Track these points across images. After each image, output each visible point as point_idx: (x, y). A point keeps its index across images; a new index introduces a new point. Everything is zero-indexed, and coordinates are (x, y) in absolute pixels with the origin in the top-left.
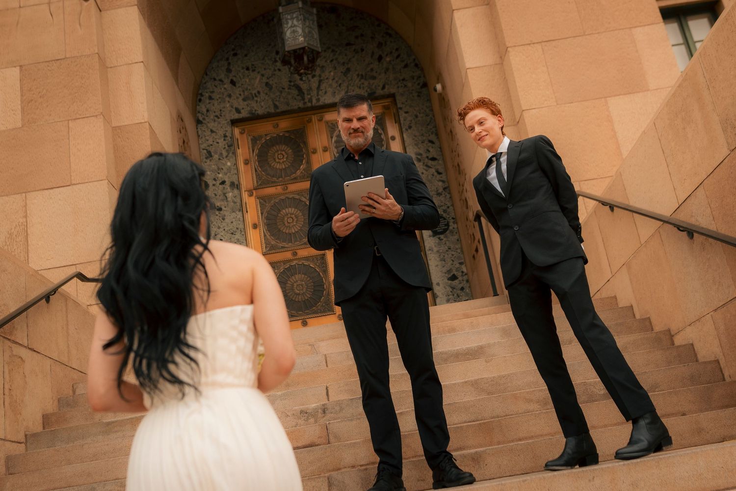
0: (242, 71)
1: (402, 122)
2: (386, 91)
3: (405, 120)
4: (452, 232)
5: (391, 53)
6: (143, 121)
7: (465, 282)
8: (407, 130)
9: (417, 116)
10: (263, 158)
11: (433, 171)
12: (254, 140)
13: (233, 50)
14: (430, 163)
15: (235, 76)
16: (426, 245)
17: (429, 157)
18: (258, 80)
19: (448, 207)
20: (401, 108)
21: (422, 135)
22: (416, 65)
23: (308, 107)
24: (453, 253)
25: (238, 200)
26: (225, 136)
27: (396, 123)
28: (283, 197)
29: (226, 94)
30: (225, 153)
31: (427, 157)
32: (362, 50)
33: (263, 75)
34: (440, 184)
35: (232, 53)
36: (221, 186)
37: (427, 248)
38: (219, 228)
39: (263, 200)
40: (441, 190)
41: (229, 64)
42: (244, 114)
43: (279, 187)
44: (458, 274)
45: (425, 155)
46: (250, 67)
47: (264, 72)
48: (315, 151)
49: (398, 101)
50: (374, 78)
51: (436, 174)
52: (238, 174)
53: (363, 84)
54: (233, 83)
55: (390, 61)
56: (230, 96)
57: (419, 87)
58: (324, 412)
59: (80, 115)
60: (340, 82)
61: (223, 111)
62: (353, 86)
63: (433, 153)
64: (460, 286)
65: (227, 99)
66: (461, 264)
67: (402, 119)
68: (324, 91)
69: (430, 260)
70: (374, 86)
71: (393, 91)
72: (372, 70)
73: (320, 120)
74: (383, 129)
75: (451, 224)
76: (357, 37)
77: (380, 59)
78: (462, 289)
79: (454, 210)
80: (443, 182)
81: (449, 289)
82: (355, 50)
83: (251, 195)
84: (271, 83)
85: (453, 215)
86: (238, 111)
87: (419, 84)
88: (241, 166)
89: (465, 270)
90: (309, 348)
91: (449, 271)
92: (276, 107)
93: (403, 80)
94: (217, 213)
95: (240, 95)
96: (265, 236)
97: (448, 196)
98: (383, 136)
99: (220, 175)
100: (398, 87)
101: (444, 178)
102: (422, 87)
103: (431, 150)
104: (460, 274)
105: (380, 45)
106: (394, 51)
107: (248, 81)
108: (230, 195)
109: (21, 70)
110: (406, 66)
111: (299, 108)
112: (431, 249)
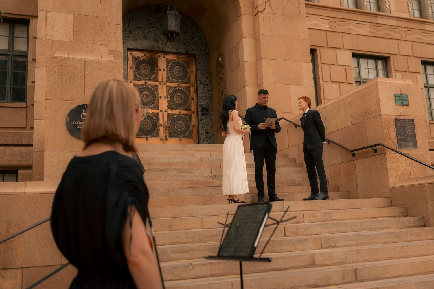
0: (135, 28)
1: (197, 67)
2: (193, 52)
3: (198, 66)
4: (209, 115)
5: (197, 37)
6: (120, 50)
7: (211, 135)
8: (199, 70)
9: (203, 66)
10: (138, 68)
11: (206, 89)
12: (135, 59)
13: (132, 17)
14: (206, 86)
15: (132, 29)
16: (199, 118)
17: (206, 84)
18: (141, 33)
19: (210, 105)
20: (198, 61)
21: (204, 74)
22: (206, 45)
23: (160, 51)
24: (209, 123)
26: (124, 54)
27: (194, 66)
28: (144, 86)
29: (126, 36)
31: (205, 83)
32: (186, 33)
33: (143, 32)
34: (208, 95)
35: (131, 18)
37: (199, 119)
39: (135, 85)
40: (208, 98)
41: (129, 23)
42: (133, 47)
43: (143, 82)
44: (209, 132)
45: (204, 82)
46: (138, 27)
47: (144, 31)
48: (160, 70)
49: (197, 58)
50: (189, 46)
51: (207, 91)
52: (127, 72)
53: (184, 47)
54: (130, 32)
55: (196, 40)
56: (128, 37)
57: (206, 54)
58: (215, 177)
59: (99, 43)
60: (175, 44)
61: (125, 43)
62: (180, 47)
63: (207, 82)
64: (209, 136)
65: (127, 38)
66: (211, 128)
67: (197, 65)
68: (168, 46)
69: (200, 124)
70: (188, 49)
71: (196, 53)
72: (189, 42)
73: (164, 57)
74: (189, 68)
75: (210, 112)
76: (184, 26)
77: (192, 38)
78: (210, 137)
79: (212, 106)
80: (209, 94)
81: (205, 137)
82: (183, 32)
83: (131, 82)
84: (146, 36)
85: (211, 108)
86: (131, 45)
87: (206, 53)
88: (129, 69)
89: (212, 131)
90: (191, 154)
91: (206, 130)
93: (200, 49)
95: (133, 38)
97: (210, 100)
98: (188, 70)
100: (198, 52)
101: (210, 93)
102: (207, 54)
103: (207, 81)
104: (210, 132)
105: (193, 32)
106: (198, 37)
107: (137, 33)
109: (73, 16)
110: (202, 44)
111: (157, 50)
112: (201, 120)
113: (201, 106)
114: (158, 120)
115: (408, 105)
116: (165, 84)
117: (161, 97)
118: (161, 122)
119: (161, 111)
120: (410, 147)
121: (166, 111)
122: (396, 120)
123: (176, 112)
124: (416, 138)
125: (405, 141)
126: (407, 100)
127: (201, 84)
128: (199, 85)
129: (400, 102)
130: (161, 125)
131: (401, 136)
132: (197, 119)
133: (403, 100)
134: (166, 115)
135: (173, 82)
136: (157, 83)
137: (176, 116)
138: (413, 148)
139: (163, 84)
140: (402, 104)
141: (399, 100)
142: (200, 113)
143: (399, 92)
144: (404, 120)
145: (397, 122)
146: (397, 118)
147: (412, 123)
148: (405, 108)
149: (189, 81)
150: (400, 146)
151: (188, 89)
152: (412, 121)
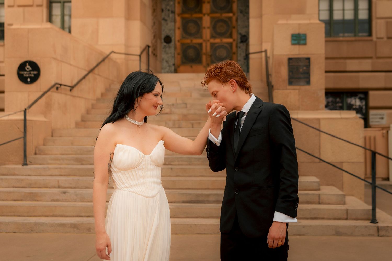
10: (185, 2)
11: (246, 18)
14: (245, 14)
17: (246, 12)
21: (245, 3)
25: (173, 18)
28: (190, 19)
36: (168, 12)
38: (165, 27)
39: (183, 19)
40: (247, 26)
43: (189, 15)
45: (244, 11)
48: (204, 2)
52: (174, 8)
69: (239, 51)
81: (243, 62)
83: (179, 16)
88: (177, 4)
91: (244, 56)
94: (165, 21)
96: (182, 33)
99: (168, 7)
103: (247, 9)
108: (171, 15)
112: (240, 47)
113: (240, 34)
114: (201, 49)
116: (208, 15)
117: (204, 28)
118: (204, 50)
119: (204, 41)
120: (302, 84)
121: (208, 41)
123: (218, 41)
124: (310, 76)
125: (296, 78)
126: (305, 39)
127: (241, 12)
128: (239, 14)
129: (296, 42)
130: (204, 54)
131: (293, 74)
132: (237, 46)
133: (300, 40)
134: (209, 44)
135: (216, 13)
136: (200, 15)
137: (217, 45)
138: (305, 84)
139: (206, 16)
140: (299, 44)
141: (295, 40)
142: (239, 41)
143: (297, 32)
144: (299, 59)
145: (291, 61)
146: (291, 57)
147: (307, 61)
148: (302, 47)
149: (231, 11)
150: (290, 83)
151: (230, 18)
152: (308, 59)
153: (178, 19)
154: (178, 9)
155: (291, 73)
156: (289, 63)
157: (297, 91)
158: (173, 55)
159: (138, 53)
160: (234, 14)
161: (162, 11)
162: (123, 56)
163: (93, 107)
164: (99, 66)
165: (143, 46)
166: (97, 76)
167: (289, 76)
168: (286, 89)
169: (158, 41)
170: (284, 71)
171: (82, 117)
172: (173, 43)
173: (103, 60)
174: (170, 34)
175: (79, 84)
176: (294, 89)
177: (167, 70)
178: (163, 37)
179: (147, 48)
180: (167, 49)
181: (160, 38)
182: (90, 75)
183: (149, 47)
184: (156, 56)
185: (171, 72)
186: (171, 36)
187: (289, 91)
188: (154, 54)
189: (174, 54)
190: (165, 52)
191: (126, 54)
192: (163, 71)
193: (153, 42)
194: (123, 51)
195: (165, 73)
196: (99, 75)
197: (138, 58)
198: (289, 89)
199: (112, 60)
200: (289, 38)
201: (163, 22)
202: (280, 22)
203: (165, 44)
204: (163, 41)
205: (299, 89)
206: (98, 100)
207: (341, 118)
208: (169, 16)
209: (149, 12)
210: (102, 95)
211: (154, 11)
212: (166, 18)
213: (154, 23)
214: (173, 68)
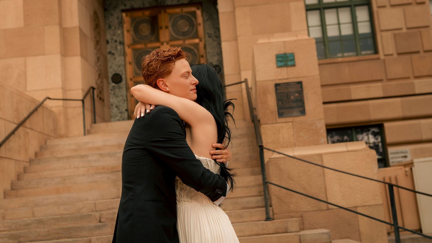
1: (204, 17)
8: (206, 21)
10: (136, 29)
11: (216, 43)
12: (133, 19)
14: (215, 39)
17: (216, 36)
25: (122, 50)
26: (118, 18)
28: (144, 50)
30: (117, 26)
34: (219, 50)
36: (115, 43)
38: (113, 63)
39: (134, 50)
40: (219, 53)
42: (128, 7)
43: (143, 45)
45: (213, 35)
48: (161, 28)
51: (218, 45)
52: (123, 37)
61: (118, 5)
63: (217, 34)
71: (201, 1)
73: (165, 12)
74: (196, 19)
75: (222, 69)
83: (129, 48)
86: (125, 5)
88: (126, 33)
92: (144, 4)
94: (112, 56)
96: (135, 69)
98: (195, 23)
99: (115, 38)
108: (119, 48)
111: (155, 6)
115: (294, 65)
116: (168, 43)
120: (295, 114)
122: (277, 85)
124: (304, 103)
125: (288, 108)
126: (293, 60)
127: (210, 37)
128: (207, 38)
129: (283, 64)
131: (282, 103)
133: (287, 61)
135: (178, 39)
138: (300, 114)
139: (165, 44)
140: (286, 66)
141: (281, 61)
143: (282, 51)
144: (288, 84)
145: (278, 87)
146: (278, 82)
147: (299, 85)
148: (290, 69)
149: (196, 36)
150: (281, 115)
151: (196, 45)
152: (300, 83)
153: (128, 51)
154: (128, 38)
155: (280, 102)
156: (276, 90)
157: (291, 124)
158: (125, 98)
159: (81, 97)
160: (201, 40)
161: (108, 42)
162: (61, 103)
163: (25, 170)
164: (31, 117)
165: (86, 89)
166: (29, 131)
167: (278, 106)
168: (277, 123)
169: (105, 81)
170: (272, 101)
171: (12, 184)
172: (124, 82)
173: (36, 110)
174: (119, 70)
175: (7, 142)
176: (286, 122)
177: (118, 118)
178: (110, 75)
179: (92, 90)
180: (117, 90)
181: (107, 78)
182: (21, 129)
183: (93, 88)
184: (103, 100)
185: (124, 119)
186: (121, 73)
187: (280, 125)
188: (100, 99)
189: (127, 96)
190: (114, 94)
191: (63, 100)
192: (112, 120)
193: (98, 83)
194: (61, 97)
195: (115, 121)
196: (32, 129)
197: (81, 103)
198: (279, 123)
199: (47, 108)
200: (274, 60)
201: (109, 57)
202: (260, 41)
203: (114, 84)
204: (110, 80)
205: (292, 122)
206: (31, 161)
207: (348, 151)
208: (116, 49)
209: (91, 45)
210: (36, 154)
211: (97, 43)
212: (113, 51)
213: (98, 58)
214: (126, 115)
